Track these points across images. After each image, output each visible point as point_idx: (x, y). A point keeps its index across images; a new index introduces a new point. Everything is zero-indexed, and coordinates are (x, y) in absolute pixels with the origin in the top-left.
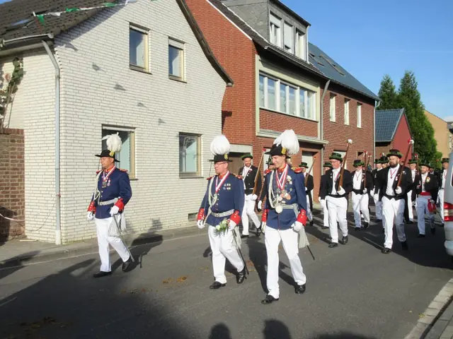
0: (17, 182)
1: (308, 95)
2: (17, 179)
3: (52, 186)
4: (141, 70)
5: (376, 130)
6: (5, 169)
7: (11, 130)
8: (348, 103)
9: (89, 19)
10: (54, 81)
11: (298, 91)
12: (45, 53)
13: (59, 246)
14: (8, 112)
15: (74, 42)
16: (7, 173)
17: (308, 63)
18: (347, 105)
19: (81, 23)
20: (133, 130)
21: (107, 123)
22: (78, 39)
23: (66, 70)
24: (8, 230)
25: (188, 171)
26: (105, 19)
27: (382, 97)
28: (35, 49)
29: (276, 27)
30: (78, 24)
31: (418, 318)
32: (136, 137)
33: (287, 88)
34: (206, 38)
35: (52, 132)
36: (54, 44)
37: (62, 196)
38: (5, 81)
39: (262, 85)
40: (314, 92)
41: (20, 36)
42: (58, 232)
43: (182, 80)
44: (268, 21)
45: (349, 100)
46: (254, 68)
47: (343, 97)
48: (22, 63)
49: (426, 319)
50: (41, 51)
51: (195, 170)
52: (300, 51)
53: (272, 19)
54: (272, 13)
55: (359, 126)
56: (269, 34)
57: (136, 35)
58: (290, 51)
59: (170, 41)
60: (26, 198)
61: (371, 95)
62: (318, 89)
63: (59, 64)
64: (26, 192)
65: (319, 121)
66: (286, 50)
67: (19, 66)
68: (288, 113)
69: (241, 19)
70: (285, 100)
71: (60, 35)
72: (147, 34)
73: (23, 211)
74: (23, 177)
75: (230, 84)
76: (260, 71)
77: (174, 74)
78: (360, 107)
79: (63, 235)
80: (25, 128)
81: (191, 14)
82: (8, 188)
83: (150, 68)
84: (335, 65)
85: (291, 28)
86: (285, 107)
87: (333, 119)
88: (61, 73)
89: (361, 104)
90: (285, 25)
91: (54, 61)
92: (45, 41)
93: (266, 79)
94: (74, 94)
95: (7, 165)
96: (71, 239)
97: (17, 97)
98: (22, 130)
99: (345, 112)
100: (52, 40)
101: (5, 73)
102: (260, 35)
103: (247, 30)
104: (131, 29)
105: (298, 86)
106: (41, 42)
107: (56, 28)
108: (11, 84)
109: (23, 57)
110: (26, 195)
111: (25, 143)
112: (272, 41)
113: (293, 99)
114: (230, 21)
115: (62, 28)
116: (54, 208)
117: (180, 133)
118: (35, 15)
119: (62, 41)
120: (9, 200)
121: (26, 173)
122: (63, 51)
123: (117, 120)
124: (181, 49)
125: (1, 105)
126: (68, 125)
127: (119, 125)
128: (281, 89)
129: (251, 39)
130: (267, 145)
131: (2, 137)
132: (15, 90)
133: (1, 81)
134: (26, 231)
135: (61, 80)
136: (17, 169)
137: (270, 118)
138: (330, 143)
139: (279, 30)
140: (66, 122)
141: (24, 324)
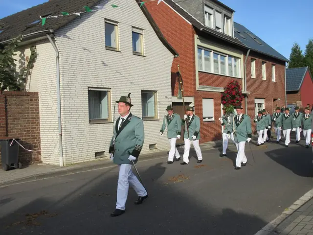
0: (35, 127)
1: (235, 60)
2: (35, 124)
3: (56, 129)
4: (114, 50)
5: (287, 82)
6: (27, 118)
7: (29, 93)
8: (265, 64)
10: (56, 62)
11: (227, 58)
12: (49, 42)
13: (62, 167)
14: (28, 81)
15: (67, 34)
16: (29, 121)
17: (234, 38)
18: (264, 67)
19: (72, 21)
20: (109, 90)
21: (91, 86)
22: (70, 31)
23: (63, 53)
24: (31, 158)
25: (149, 116)
26: (88, 18)
27: (292, 59)
28: (43, 40)
29: (210, 14)
30: (69, 22)
31: (283, 211)
32: (111, 94)
33: (219, 56)
34: (158, 25)
35: (56, 93)
36: (55, 36)
37: (63, 135)
38: (26, 61)
39: (199, 54)
40: (239, 58)
41: (31, 33)
42: (61, 159)
43: (142, 55)
44: (203, 10)
45: (265, 62)
46: (194, 44)
47: (261, 60)
48: (36, 49)
50: (46, 41)
51: (154, 115)
52: (229, 31)
53: (206, 9)
54: (206, 5)
55: (274, 80)
56: (204, 19)
57: (110, 26)
58: (221, 31)
59: (133, 29)
60: (41, 136)
61: (280, 58)
62: (242, 56)
63: (59, 51)
64: (41, 133)
65: (243, 78)
66: (217, 30)
67: (34, 51)
68: (220, 74)
69: (185, 10)
70: (218, 65)
71: (58, 30)
72: (117, 25)
73: (40, 145)
74: (39, 123)
75: (176, 56)
76: (198, 45)
77: (137, 51)
78: (274, 67)
79: (64, 160)
80: (39, 91)
82: (29, 131)
83: (120, 48)
84: (256, 38)
85: (220, 15)
86: (218, 69)
87: (254, 76)
88: (60, 55)
89: (275, 65)
90: (216, 13)
91: (55, 47)
92: (48, 34)
93: (203, 51)
94: (69, 68)
95: (28, 116)
96: (69, 162)
97: (34, 71)
98: (37, 93)
99: (263, 71)
100: (53, 33)
101: (26, 56)
102: (198, 21)
103: (188, 17)
104: (105, 22)
105: (226, 54)
106: (46, 35)
107: (56, 26)
108: (30, 62)
109: (36, 45)
110: (41, 134)
111: (40, 101)
112: (207, 25)
113: (223, 63)
114: (177, 12)
115: (59, 25)
116: (58, 143)
117: (142, 91)
119: (60, 33)
120: (30, 138)
121: (40, 121)
122: (61, 40)
123: (98, 83)
124: (141, 34)
125: (24, 77)
126: (65, 88)
127: (99, 86)
128: (214, 56)
129: (191, 24)
130: (204, 96)
131: (25, 98)
132: (32, 67)
133: (24, 61)
134: (42, 158)
135: (60, 59)
136: (35, 118)
137: (207, 78)
138: (252, 93)
139: (212, 17)
140: (64, 86)
141: (28, 215)
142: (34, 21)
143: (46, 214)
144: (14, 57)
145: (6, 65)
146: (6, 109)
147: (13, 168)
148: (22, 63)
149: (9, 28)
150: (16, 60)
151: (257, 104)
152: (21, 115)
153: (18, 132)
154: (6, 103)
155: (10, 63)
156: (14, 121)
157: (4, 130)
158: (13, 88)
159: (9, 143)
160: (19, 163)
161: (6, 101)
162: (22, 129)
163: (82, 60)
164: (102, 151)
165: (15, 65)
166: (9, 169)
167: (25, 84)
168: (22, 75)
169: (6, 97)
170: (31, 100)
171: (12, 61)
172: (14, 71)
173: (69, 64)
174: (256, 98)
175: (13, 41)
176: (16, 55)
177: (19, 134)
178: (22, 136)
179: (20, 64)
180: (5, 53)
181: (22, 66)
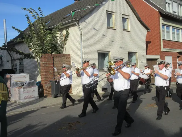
4: (112, 28)
7: (65, 55)
9: (91, 11)
10: (79, 36)
12: (76, 26)
14: (65, 48)
15: (86, 21)
19: (88, 13)
20: (109, 52)
21: (99, 50)
22: (88, 19)
23: (84, 32)
26: (97, 11)
28: (72, 25)
29: (169, 4)
32: (111, 55)
33: (176, 29)
34: (137, 13)
35: (80, 55)
38: (63, 37)
39: (163, 29)
41: (67, 21)
43: (129, 31)
44: (165, 2)
46: (159, 22)
48: (69, 30)
50: (75, 25)
52: (181, 13)
53: (167, 1)
56: (166, 7)
57: (109, 15)
58: (176, 14)
59: (123, 16)
63: (82, 30)
66: (174, 14)
68: (176, 40)
69: (153, 3)
70: (175, 35)
71: (81, 18)
72: (113, 14)
75: (149, 30)
76: (162, 24)
81: (131, 4)
83: (115, 27)
85: (176, 3)
86: (175, 37)
88: (82, 33)
90: (174, 3)
91: (79, 29)
92: (76, 21)
93: (165, 27)
94: (87, 40)
97: (68, 43)
98: (70, 55)
100: (78, 21)
101: (63, 34)
102: (162, 9)
103: (156, 7)
104: (107, 13)
105: (180, 28)
106: (74, 22)
107: (79, 16)
108: (65, 38)
109: (69, 28)
111: (71, 59)
112: (168, 10)
113: (178, 34)
115: (82, 16)
117: (129, 52)
118: (72, 12)
119: (82, 21)
122: (83, 24)
123: (103, 48)
124: (127, 18)
125: (62, 46)
127: (107, 50)
128: (172, 30)
129: (158, 11)
130: (166, 55)
131: (63, 57)
132: (67, 40)
134: (72, 91)
135: (82, 35)
137: (168, 43)
139: (171, 5)
140: (84, 51)
141: (69, 123)
142: (68, 14)
143: (79, 123)
144: (57, 35)
145: (53, 40)
146: (54, 64)
147: (58, 97)
148: (61, 38)
149: (53, 19)
150: (58, 37)
154: (53, 61)
155: (55, 39)
157: (53, 75)
158: (57, 52)
159: (56, 83)
160: (61, 94)
161: (53, 59)
164: (106, 88)
165: (58, 39)
166: (55, 97)
167: (63, 50)
168: (61, 45)
169: (53, 57)
170: (67, 59)
171: (56, 37)
172: (57, 43)
173: (88, 38)
175: (57, 26)
176: (58, 34)
180: (52, 33)
181: (61, 40)
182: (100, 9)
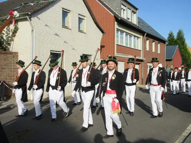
0: (15, 74)
1: (137, 39)
2: (15, 73)
4: (67, 28)
5: (166, 54)
6: (10, 68)
7: (12, 52)
9: (45, 6)
10: (31, 32)
11: (133, 37)
12: (27, 20)
13: (32, 101)
14: (12, 45)
15: (39, 16)
16: (11, 70)
17: (137, 25)
21: (52, 50)
22: (41, 15)
23: (36, 28)
24: (11, 94)
26: (52, 6)
27: (169, 40)
28: (23, 19)
29: (124, 10)
30: (41, 9)
31: (182, 134)
32: (64, 56)
33: (128, 36)
34: (94, 14)
35: (30, 53)
36: (31, 17)
38: (11, 32)
39: (117, 34)
40: (139, 38)
43: (84, 32)
44: (121, 7)
45: (155, 41)
46: (114, 27)
47: (152, 40)
48: (18, 24)
49: (185, 134)
50: (25, 19)
52: (134, 20)
53: (122, 7)
54: (122, 4)
55: (159, 52)
56: (121, 13)
57: (65, 13)
58: (130, 20)
59: (79, 16)
61: (164, 39)
62: (141, 37)
63: (33, 26)
65: (142, 50)
66: (128, 20)
67: (17, 26)
68: (128, 46)
69: (109, 7)
70: (127, 41)
71: (33, 13)
72: (69, 13)
75: (104, 34)
76: (117, 29)
77: (81, 29)
78: (159, 44)
80: (19, 52)
81: (88, 4)
82: (11, 76)
83: (71, 27)
84: (149, 26)
85: (130, 10)
86: (127, 43)
87: (148, 49)
88: (34, 29)
90: (128, 9)
91: (31, 24)
93: (119, 32)
94: (39, 38)
95: (11, 67)
97: (16, 39)
98: (18, 53)
99: (153, 46)
100: (30, 15)
101: (11, 29)
102: (117, 14)
103: (112, 11)
104: (63, 10)
105: (133, 35)
106: (26, 16)
107: (32, 10)
108: (13, 33)
109: (18, 22)
111: (19, 58)
112: (122, 16)
113: (130, 40)
114: (104, 7)
115: (34, 10)
118: (23, 5)
119: (34, 15)
120: (11, 81)
122: (35, 20)
123: (57, 49)
124: (84, 19)
125: (9, 42)
126: (36, 51)
127: (57, 51)
128: (126, 36)
129: (113, 15)
130: (119, 60)
131: (9, 55)
132: (15, 36)
133: (9, 32)
135: (34, 32)
136: (15, 69)
137: (121, 49)
138: (146, 59)
139: (125, 11)
140: (36, 49)
141: (18, 132)
142: (17, 7)
143: (30, 132)
148: (8, 33)
150: (4, 31)
151: (149, 66)
152: (6, 66)
153: (4, 77)
156: (2, 70)
158: (1, 49)
160: (5, 97)
162: (7, 75)
163: (47, 33)
165: (4, 34)
167: (9, 47)
170: (14, 57)
172: (2, 37)
173: (39, 35)
174: (148, 63)
175: (4, 18)
177: (5, 78)
178: (7, 80)
179: (6, 34)
181: (8, 35)
182: (55, 5)
